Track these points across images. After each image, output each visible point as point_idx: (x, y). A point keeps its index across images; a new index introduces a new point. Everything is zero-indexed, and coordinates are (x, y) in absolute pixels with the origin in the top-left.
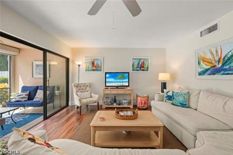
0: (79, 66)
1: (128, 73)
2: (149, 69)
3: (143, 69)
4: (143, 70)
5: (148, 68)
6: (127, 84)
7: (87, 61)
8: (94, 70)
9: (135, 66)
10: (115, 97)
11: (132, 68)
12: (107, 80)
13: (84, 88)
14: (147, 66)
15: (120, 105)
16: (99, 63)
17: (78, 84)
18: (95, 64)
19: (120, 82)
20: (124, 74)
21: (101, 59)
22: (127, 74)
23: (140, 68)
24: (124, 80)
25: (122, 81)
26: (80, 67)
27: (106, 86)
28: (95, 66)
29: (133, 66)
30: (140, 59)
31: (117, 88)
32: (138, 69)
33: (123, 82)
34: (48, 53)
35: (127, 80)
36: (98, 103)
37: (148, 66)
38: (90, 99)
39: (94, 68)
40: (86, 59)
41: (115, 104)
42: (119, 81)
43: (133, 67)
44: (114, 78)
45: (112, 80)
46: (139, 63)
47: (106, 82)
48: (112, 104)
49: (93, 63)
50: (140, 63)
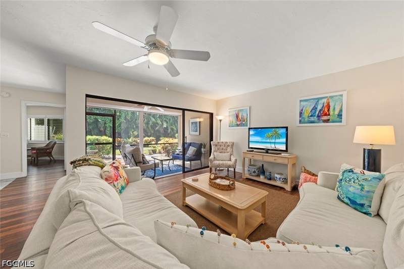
0: (220, 121)
1: (287, 128)
2: (344, 117)
3: (325, 118)
4: (327, 121)
5: (340, 115)
6: (283, 147)
7: (231, 114)
8: (238, 125)
9: (306, 115)
10: (263, 165)
11: (298, 118)
12: (252, 139)
13: (224, 148)
14: (337, 112)
15: (270, 179)
16: (245, 115)
17: (218, 143)
18: (240, 117)
19: (270, 143)
20: (277, 130)
21: (247, 109)
22: (284, 130)
23: (318, 116)
24: (277, 141)
25: (273, 141)
26: (222, 122)
27: (249, 148)
28: (239, 120)
29: (301, 113)
30: (319, 99)
31: (267, 152)
32: (312, 119)
33: (275, 143)
34: (186, 112)
35: (284, 140)
36: (235, 169)
37: (341, 111)
38: (229, 162)
39: (238, 123)
40: (229, 112)
41: (262, 177)
42: (268, 141)
43: (300, 116)
44: (261, 137)
45: (258, 139)
46: (315, 108)
47: (249, 142)
48: (258, 176)
49: (237, 116)
50: (319, 107)
